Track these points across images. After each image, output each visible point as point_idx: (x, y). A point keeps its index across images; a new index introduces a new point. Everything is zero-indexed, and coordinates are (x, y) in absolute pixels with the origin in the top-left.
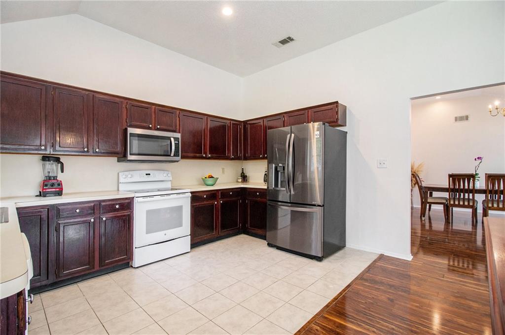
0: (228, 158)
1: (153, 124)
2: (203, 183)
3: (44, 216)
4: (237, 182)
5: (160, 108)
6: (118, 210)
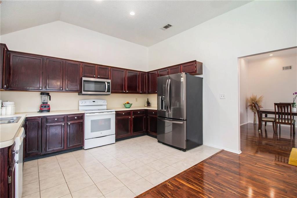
0: (138, 93)
1: (96, 75)
2: (124, 106)
3: (40, 122)
4: (145, 106)
5: (100, 66)
6: (76, 120)
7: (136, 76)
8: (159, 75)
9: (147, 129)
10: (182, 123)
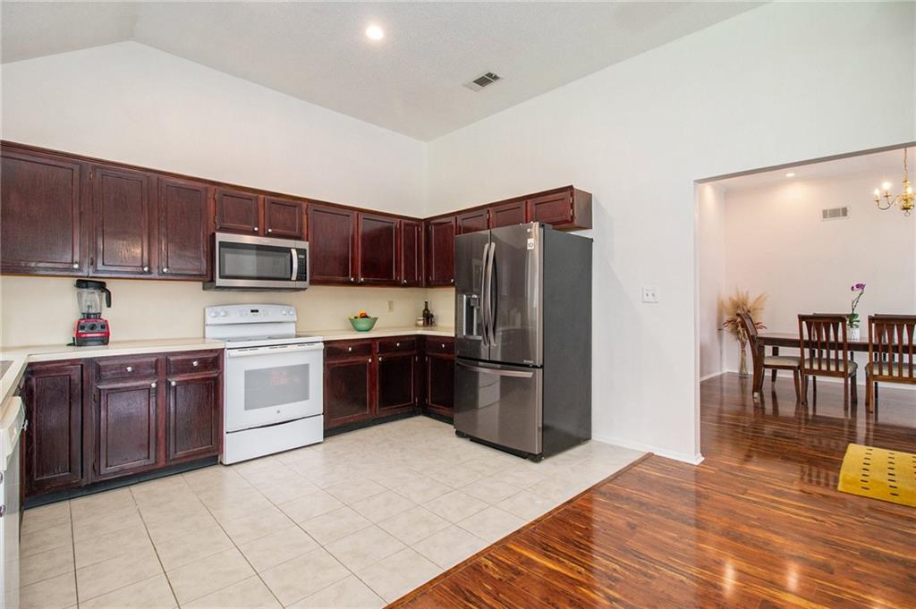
0: (397, 284)
2: (352, 326)
3: (76, 377)
5: (273, 198)
7: (389, 230)
8: (460, 227)
9: (423, 395)
10: (528, 375)
